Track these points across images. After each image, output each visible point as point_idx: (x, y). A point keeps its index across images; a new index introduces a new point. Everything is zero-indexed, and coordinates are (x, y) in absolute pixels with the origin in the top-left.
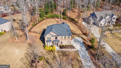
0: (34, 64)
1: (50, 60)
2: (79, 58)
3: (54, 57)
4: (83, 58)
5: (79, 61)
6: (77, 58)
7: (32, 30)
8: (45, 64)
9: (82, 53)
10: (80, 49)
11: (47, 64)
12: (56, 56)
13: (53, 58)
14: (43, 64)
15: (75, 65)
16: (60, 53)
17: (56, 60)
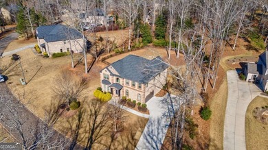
0: (61, 110)
1: (86, 114)
2: (138, 133)
3: (96, 112)
4: (148, 137)
5: (133, 139)
6: (133, 132)
7: (106, 60)
8: (75, 116)
9: (155, 128)
10: (156, 119)
11: (77, 118)
12: (101, 112)
13: (93, 112)
15: (118, 141)
17: (96, 118)
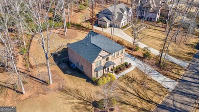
1: (122, 98)
3: (123, 90)
5: (151, 80)
14: (119, 108)
15: (152, 87)
16: (124, 81)
17: (129, 92)
